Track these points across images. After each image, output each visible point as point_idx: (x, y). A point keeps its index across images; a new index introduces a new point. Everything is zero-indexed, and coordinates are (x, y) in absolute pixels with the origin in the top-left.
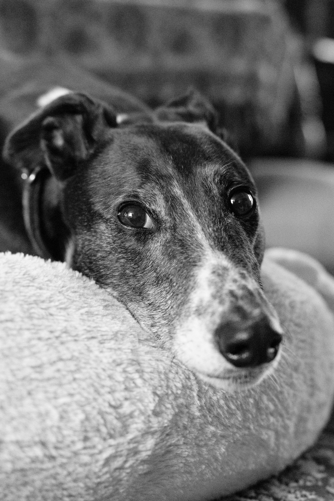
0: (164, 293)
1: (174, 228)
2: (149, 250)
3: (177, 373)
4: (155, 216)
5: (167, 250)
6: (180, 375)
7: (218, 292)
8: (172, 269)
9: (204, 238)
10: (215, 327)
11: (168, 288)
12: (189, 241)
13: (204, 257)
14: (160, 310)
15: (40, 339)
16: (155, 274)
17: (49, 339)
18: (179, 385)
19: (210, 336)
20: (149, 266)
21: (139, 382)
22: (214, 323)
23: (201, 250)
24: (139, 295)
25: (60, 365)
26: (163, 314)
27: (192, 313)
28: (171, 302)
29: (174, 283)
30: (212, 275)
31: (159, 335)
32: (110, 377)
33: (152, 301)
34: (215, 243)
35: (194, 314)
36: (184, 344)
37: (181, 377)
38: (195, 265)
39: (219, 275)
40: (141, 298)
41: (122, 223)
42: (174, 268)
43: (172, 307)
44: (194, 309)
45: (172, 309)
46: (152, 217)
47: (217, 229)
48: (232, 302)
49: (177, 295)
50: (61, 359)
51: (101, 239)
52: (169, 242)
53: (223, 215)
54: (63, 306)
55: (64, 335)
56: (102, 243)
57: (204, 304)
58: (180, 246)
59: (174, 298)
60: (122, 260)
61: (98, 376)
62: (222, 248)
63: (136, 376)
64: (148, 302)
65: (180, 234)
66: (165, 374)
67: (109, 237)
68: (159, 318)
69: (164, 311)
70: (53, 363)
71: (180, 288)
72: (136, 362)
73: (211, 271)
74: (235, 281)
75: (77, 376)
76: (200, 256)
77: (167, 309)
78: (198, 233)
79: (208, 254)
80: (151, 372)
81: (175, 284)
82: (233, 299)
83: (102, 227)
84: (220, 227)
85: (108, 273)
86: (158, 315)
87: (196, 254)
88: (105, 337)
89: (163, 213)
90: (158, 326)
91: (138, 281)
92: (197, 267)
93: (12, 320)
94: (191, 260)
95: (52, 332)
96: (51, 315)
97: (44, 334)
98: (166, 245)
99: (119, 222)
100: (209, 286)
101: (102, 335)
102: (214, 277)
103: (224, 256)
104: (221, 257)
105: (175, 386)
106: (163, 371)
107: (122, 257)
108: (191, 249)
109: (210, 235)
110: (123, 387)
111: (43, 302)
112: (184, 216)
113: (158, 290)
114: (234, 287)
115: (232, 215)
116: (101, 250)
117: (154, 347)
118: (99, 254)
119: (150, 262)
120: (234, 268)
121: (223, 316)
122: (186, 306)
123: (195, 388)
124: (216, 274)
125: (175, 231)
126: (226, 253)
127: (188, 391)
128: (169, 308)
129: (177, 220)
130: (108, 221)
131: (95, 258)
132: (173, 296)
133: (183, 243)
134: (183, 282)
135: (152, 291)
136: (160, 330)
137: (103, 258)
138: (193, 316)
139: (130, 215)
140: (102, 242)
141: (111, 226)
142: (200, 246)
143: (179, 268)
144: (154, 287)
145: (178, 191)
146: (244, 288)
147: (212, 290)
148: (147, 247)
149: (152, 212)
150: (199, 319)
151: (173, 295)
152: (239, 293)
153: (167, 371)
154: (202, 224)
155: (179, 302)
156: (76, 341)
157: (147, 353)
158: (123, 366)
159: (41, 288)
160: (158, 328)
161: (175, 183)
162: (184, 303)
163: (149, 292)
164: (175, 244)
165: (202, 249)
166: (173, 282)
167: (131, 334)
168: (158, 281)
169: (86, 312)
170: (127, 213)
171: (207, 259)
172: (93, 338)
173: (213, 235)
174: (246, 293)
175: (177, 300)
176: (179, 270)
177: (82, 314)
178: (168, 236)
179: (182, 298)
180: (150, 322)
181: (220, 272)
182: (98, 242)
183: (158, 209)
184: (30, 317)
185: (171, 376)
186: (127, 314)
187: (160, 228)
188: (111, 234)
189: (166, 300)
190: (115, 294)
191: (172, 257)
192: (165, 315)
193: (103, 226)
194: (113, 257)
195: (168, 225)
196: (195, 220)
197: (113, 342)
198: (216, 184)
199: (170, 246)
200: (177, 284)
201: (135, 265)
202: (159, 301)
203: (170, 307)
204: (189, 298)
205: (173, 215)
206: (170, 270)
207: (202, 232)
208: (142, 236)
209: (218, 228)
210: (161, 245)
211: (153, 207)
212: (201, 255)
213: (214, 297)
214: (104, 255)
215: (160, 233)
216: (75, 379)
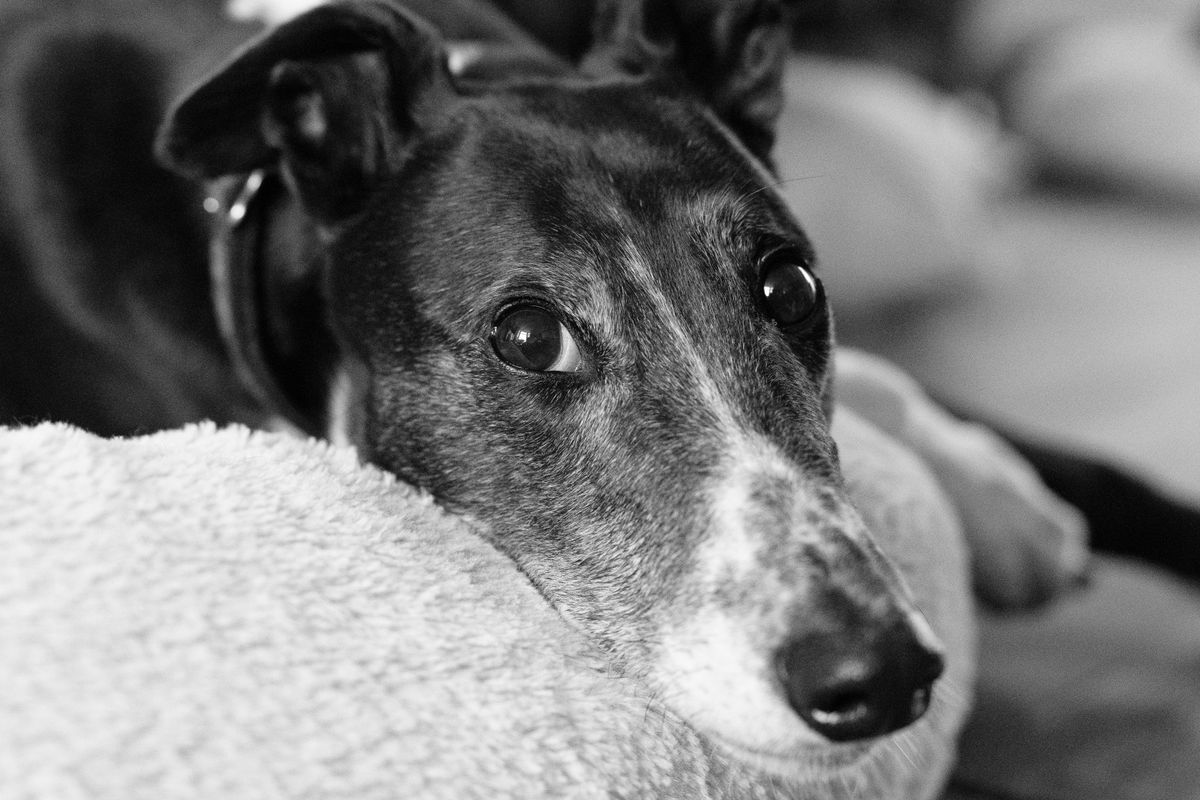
0: (620, 536)
1: (639, 370)
2: (574, 428)
3: (659, 734)
4: (587, 338)
5: (624, 429)
6: (667, 739)
7: (774, 548)
8: (640, 477)
9: (718, 398)
10: (776, 642)
11: (630, 524)
12: (682, 404)
13: (725, 451)
14: (611, 578)
15: (337, 686)
16: (593, 490)
17: (360, 682)
18: (667, 765)
19: (760, 662)
20: (576, 468)
21: (576, 770)
22: (771, 631)
23: (714, 430)
24: (551, 538)
25: (391, 749)
26: (618, 588)
27: (707, 598)
28: (641, 561)
29: (647, 513)
30: (751, 503)
31: (612, 642)
32: (510, 766)
33: (587, 556)
34: (744, 411)
35: (712, 600)
36: (685, 673)
37: (668, 744)
38: (706, 474)
39: (771, 503)
40: (557, 544)
41: (502, 358)
42: (645, 476)
43: (644, 575)
44: (712, 589)
45: (644, 580)
46: (581, 339)
47: (745, 369)
48: (814, 578)
49: (660, 545)
50: (391, 734)
51: (443, 392)
52: (628, 408)
53: (752, 329)
54: (381, 588)
55: (393, 669)
56: (448, 404)
57: (739, 577)
58: (658, 419)
59: (650, 553)
60: (502, 449)
61: (482, 768)
62: (766, 426)
63: (569, 756)
64: (578, 557)
65: (654, 384)
66: (634, 741)
67: (466, 391)
68: (609, 598)
69: (621, 580)
70: (372, 747)
71: (666, 528)
72: (564, 720)
73: (751, 491)
74: (813, 518)
75: (433, 772)
76: (714, 449)
77: (630, 577)
78: (703, 383)
79: (734, 443)
80: (602, 741)
81: (649, 517)
82: (817, 571)
83: (446, 363)
84: (750, 364)
85: (464, 479)
86: (605, 592)
87: (701, 442)
88: (488, 663)
89: (608, 329)
90: (607, 619)
91: (547, 502)
92: (708, 478)
93: (265, 643)
94: (691, 459)
95: (363, 663)
96: (357, 615)
97: (347, 672)
98: (620, 416)
99: (494, 356)
100: (748, 531)
101: (482, 658)
102: (756, 509)
103: (773, 449)
104: (765, 451)
105: (657, 767)
106: (628, 734)
107: (500, 441)
108: (686, 426)
109: (731, 388)
110: (541, 787)
111: (333, 582)
112: (660, 336)
113: (603, 529)
114: (814, 538)
115: (770, 327)
116: (443, 419)
117: (600, 671)
118: (440, 431)
119: (578, 458)
120: (803, 482)
121: (795, 615)
122: (688, 579)
123: (701, 766)
124: (764, 500)
125: (642, 378)
126: (777, 438)
127: (685, 776)
128: (634, 574)
129: (646, 348)
130: (463, 350)
131: (429, 440)
132: (645, 548)
133: (665, 410)
134: (672, 513)
135: (587, 532)
136: (614, 628)
137: (451, 441)
138: (710, 606)
139: (523, 336)
140: (447, 400)
141: (471, 362)
142: (708, 418)
143: (661, 478)
144: (593, 520)
145: (638, 268)
146: (838, 537)
147: (758, 543)
148: (568, 420)
149: (579, 325)
150: (727, 615)
151: (644, 544)
152: (829, 551)
153: (638, 733)
154: (708, 359)
155: (666, 564)
156: (422, 679)
157: (589, 691)
158: (537, 735)
159: (322, 546)
160: (608, 623)
161: (630, 247)
162: (681, 568)
163: (578, 533)
164: (644, 412)
165: (716, 427)
166: (645, 510)
167: (548, 645)
168: (604, 505)
169: (438, 597)
170: (515, 332)
171: (733, 458)
172: (463, 667)
173: (737, 386)
174: (846, 552)
175: (658, 559)
176: (660, 483)
177: (428, 605)
178: (625, 390)
179: (674, 556)
180: (587, 608)
181: (773, 493)
182: (435, 399)
183: (596, 320)
184: (310, 631)
185: (646, 743)
186: (522, 581)
187: (601, 369)
188: (471, 383)
189: (627, 554)
190: (485, 527)
191: (637, 446)
192: (623, 593)
193: (447, 361)
194: (479, 440)
195: (624, 361)
196: (689, 347)
197: (508, 673)
198: (725, 246)
199: (630, 419)
200: (655, 517)
201: (535, 460)
202: (607, 554)
203: (639, 573)
204: (693, 555)
205: (634, 334)
206: (636, 481)
207: (710, 382)
208: (554, 394)
209: (747, 365)
210: (606, 416)
211: (583, 314)
212: (718, 447)
213: (765, 560)
214: (454, 434)
215: (603, 384)
216: (427, 782)
